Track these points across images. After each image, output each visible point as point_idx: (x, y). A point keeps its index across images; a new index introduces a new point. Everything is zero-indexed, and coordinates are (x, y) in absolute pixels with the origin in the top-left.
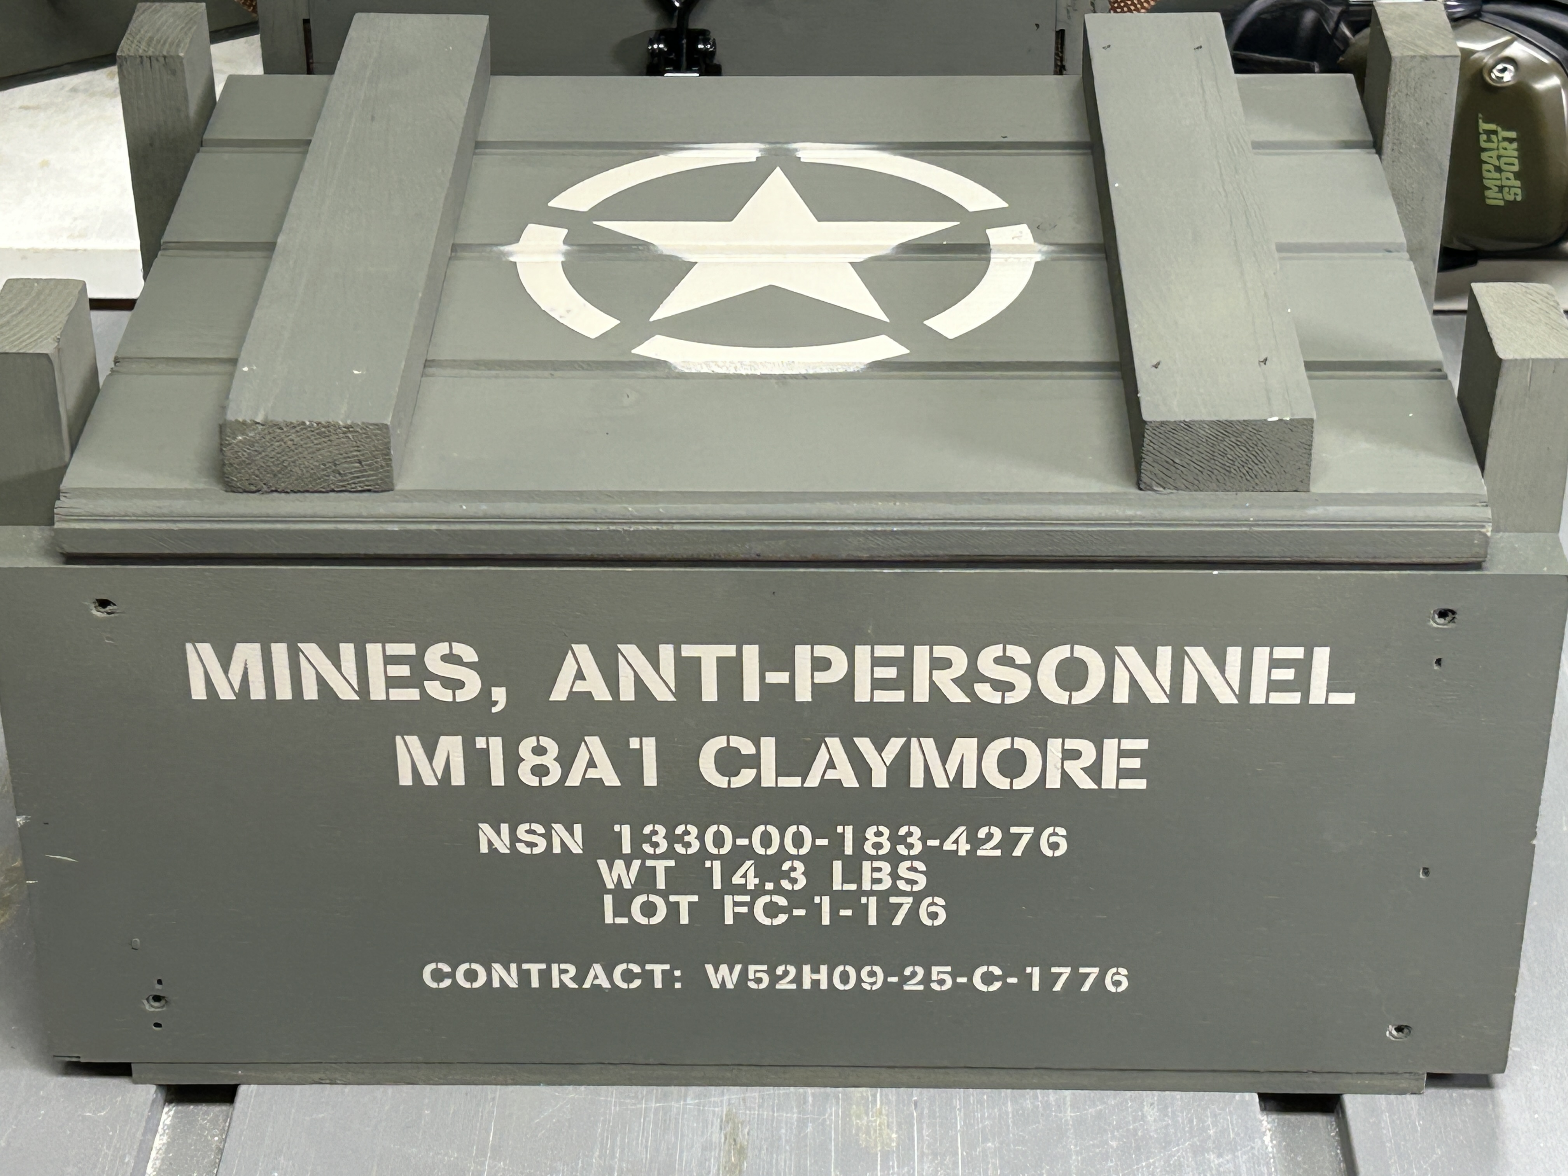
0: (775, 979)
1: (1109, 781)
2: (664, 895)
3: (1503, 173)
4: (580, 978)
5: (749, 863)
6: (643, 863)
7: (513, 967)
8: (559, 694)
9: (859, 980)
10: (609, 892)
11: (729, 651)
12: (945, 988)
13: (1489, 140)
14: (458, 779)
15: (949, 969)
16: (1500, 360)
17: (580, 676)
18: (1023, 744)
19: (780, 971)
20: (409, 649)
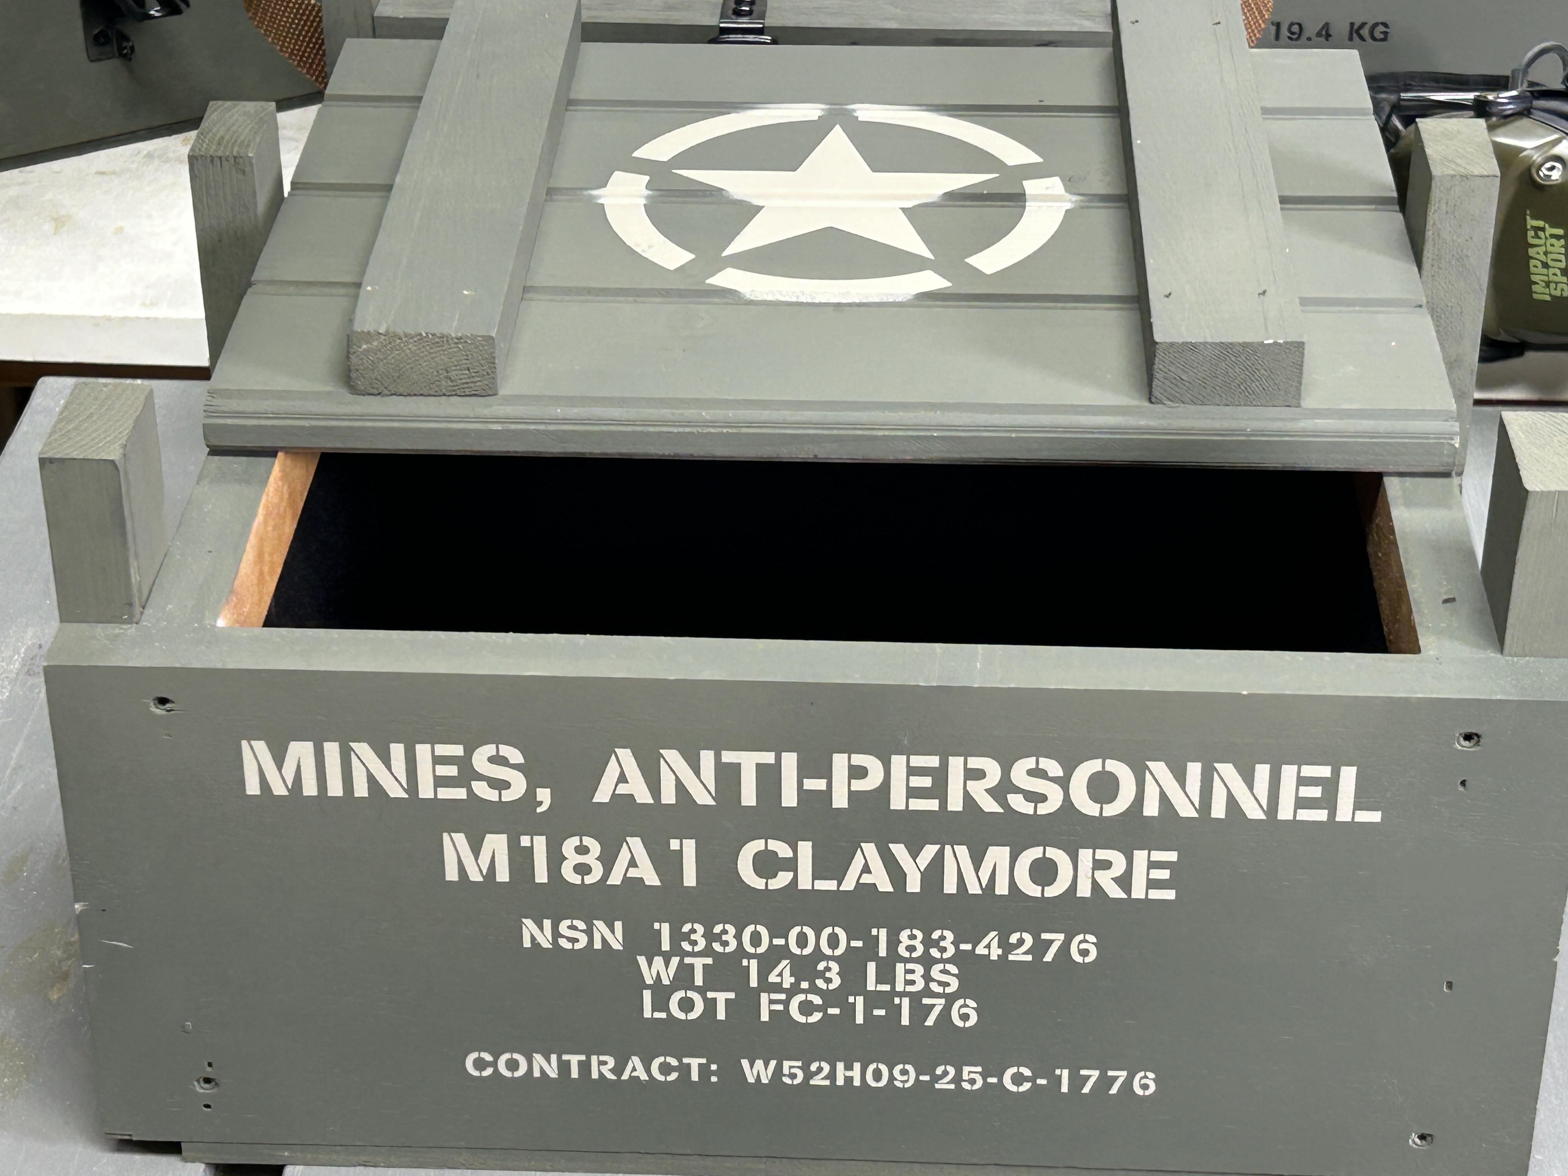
0: (809, 1075)
1: (1138, 891)
2: (702, 991)
3: (1550, 269)
4: (618, 1070)
5: (785, 962)
6: (682, 961)
7: (554, 1057)
8: (603, 795)
9: (892, 1078)
10: (648, 987)
11: (768, 758)
12: (976, 1087)
13: (1537, 236)
14: (503, 875)
15: (979, 1069)
16: (1527, 491)
17: (622, 778)
18: (1055, 854)
19: (814, 1067)
20: (457, 750)
